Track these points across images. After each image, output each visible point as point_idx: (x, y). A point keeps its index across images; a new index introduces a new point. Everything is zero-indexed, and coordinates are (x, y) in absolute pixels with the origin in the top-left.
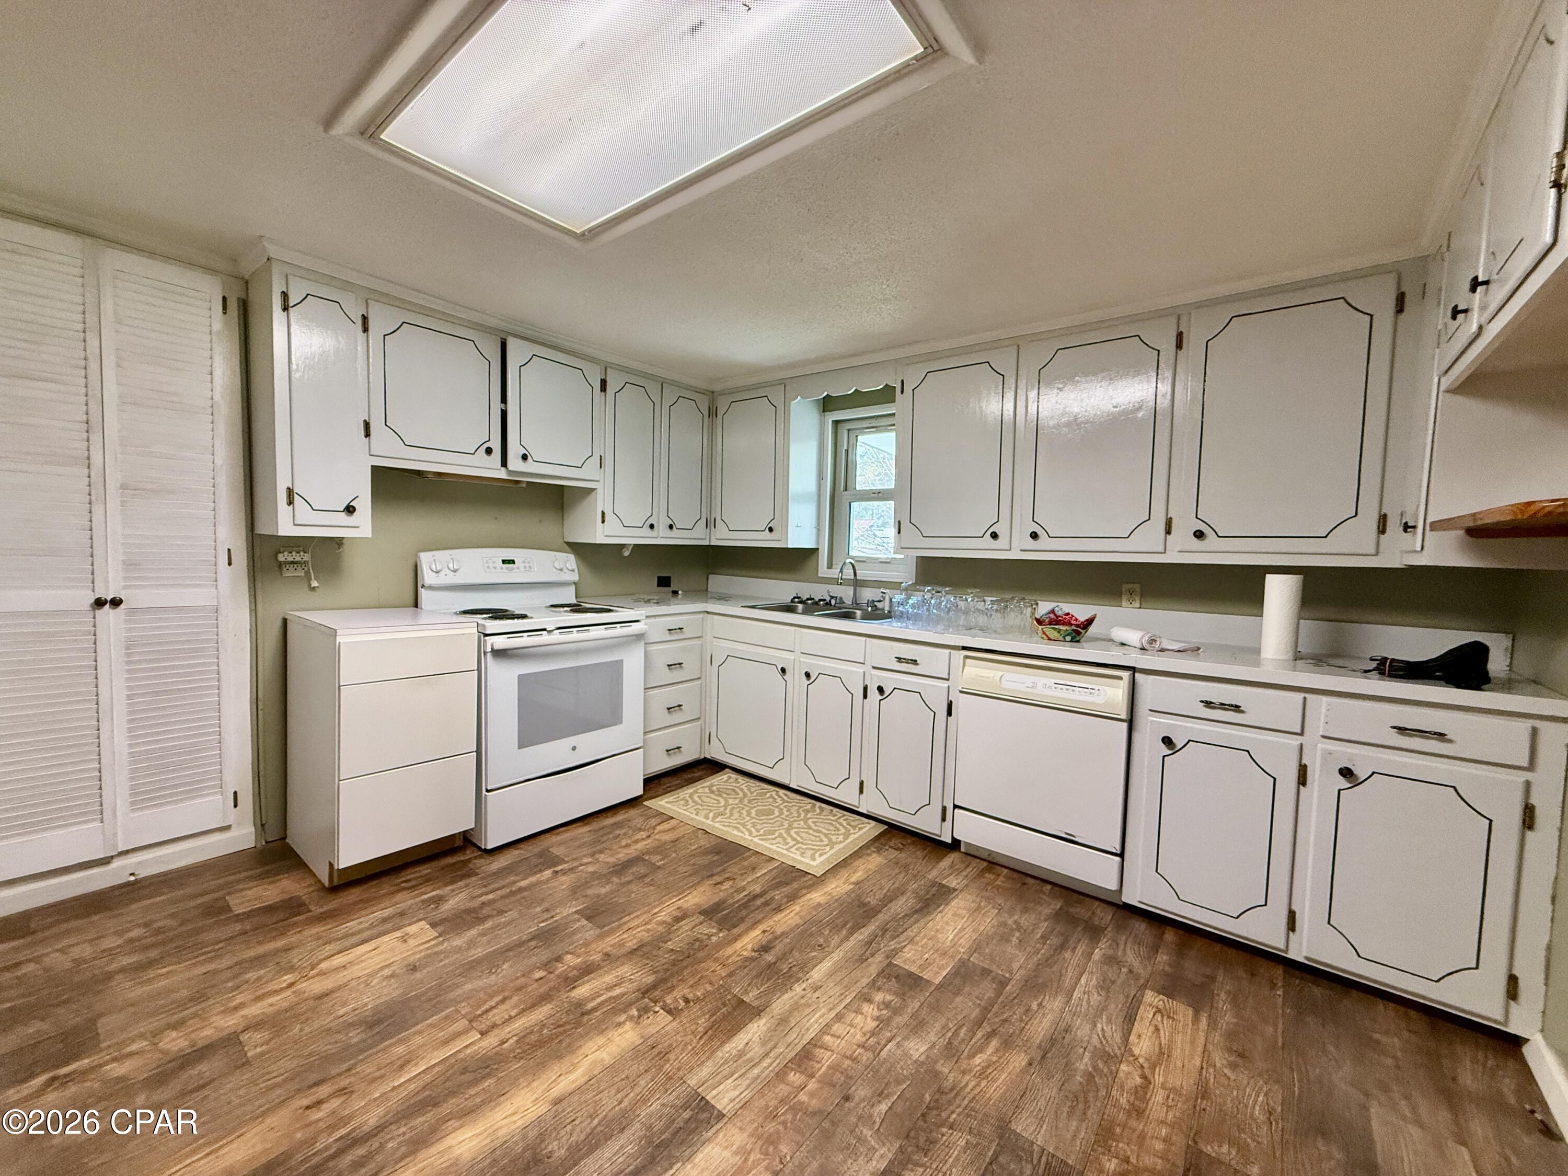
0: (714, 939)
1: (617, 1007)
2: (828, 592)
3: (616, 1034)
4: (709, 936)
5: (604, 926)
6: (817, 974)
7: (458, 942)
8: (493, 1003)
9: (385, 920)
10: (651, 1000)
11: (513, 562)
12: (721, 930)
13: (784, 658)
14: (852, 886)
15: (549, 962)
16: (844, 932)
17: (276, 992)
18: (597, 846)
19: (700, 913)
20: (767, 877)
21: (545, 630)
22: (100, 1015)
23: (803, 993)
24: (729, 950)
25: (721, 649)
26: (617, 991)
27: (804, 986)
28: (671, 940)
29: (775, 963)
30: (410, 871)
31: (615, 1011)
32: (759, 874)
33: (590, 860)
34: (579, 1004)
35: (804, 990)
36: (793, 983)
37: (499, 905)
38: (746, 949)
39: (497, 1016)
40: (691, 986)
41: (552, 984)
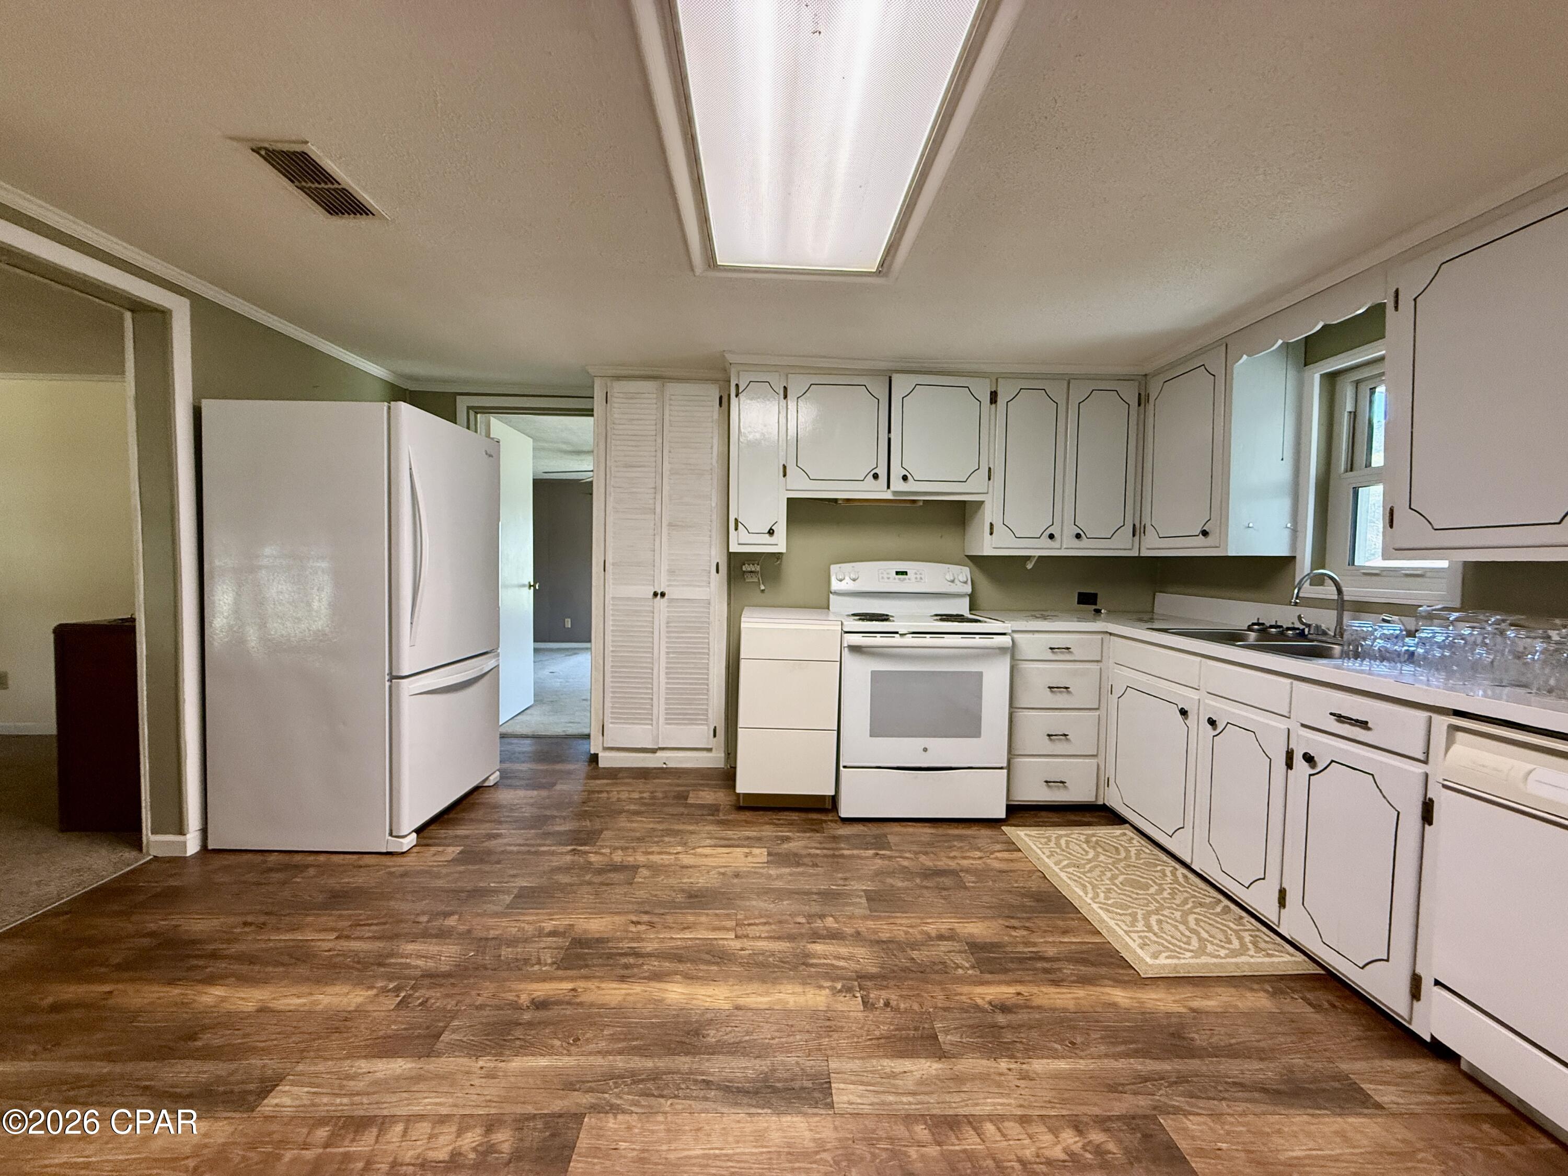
0: (960, 971)
1: (831, 974)
2: (1300, 618)
3: (812, 992)
4: (958, 967)
5: (876, 911)
6: (1039, 1065)
7: (773, 872)
8: (757, 921)
9: (748, 838)
10: (859, 985)
11: (905, 573)
12: (973, 967)
13: (1188, 698)
14: (1184, 1010)
15: (814, 915)
16: (1121, 1048)
17: (670, 853)
18: (928, 848)
19: (967, 943)
20: (1073, 947)
21: (897, 633)
22: (607, 829)
23: (1006, 1071)
24: (966, 989)
25: (1122, 677)
26: (842, 963)
27: (1012, 1066)
28: (920, 950)
29: (1002, 1028)
30: (785, 813)
31: (827, 976)
32: (1066, 940)
33: (912, 856)
34: (807, 956)
35: (1010, 1070)
36: (1002, 1056)
37: (817, 861)
38: (983, 999)
39: (752, 931)
40: (901, 996)
41: (803, 931)
